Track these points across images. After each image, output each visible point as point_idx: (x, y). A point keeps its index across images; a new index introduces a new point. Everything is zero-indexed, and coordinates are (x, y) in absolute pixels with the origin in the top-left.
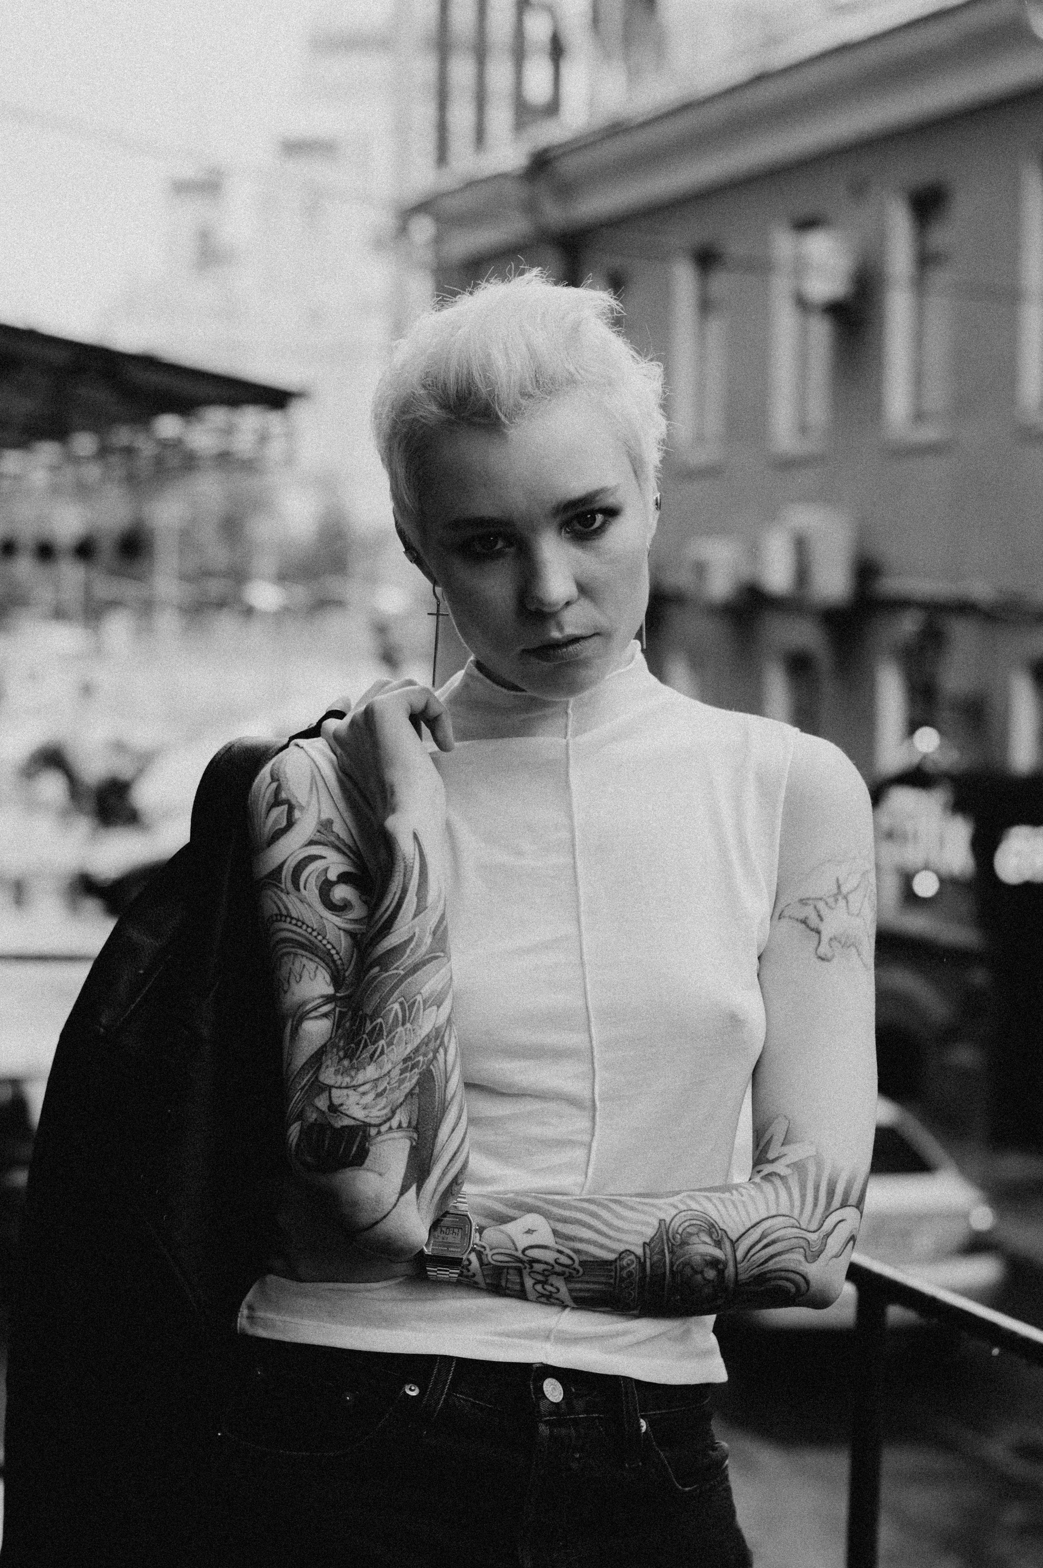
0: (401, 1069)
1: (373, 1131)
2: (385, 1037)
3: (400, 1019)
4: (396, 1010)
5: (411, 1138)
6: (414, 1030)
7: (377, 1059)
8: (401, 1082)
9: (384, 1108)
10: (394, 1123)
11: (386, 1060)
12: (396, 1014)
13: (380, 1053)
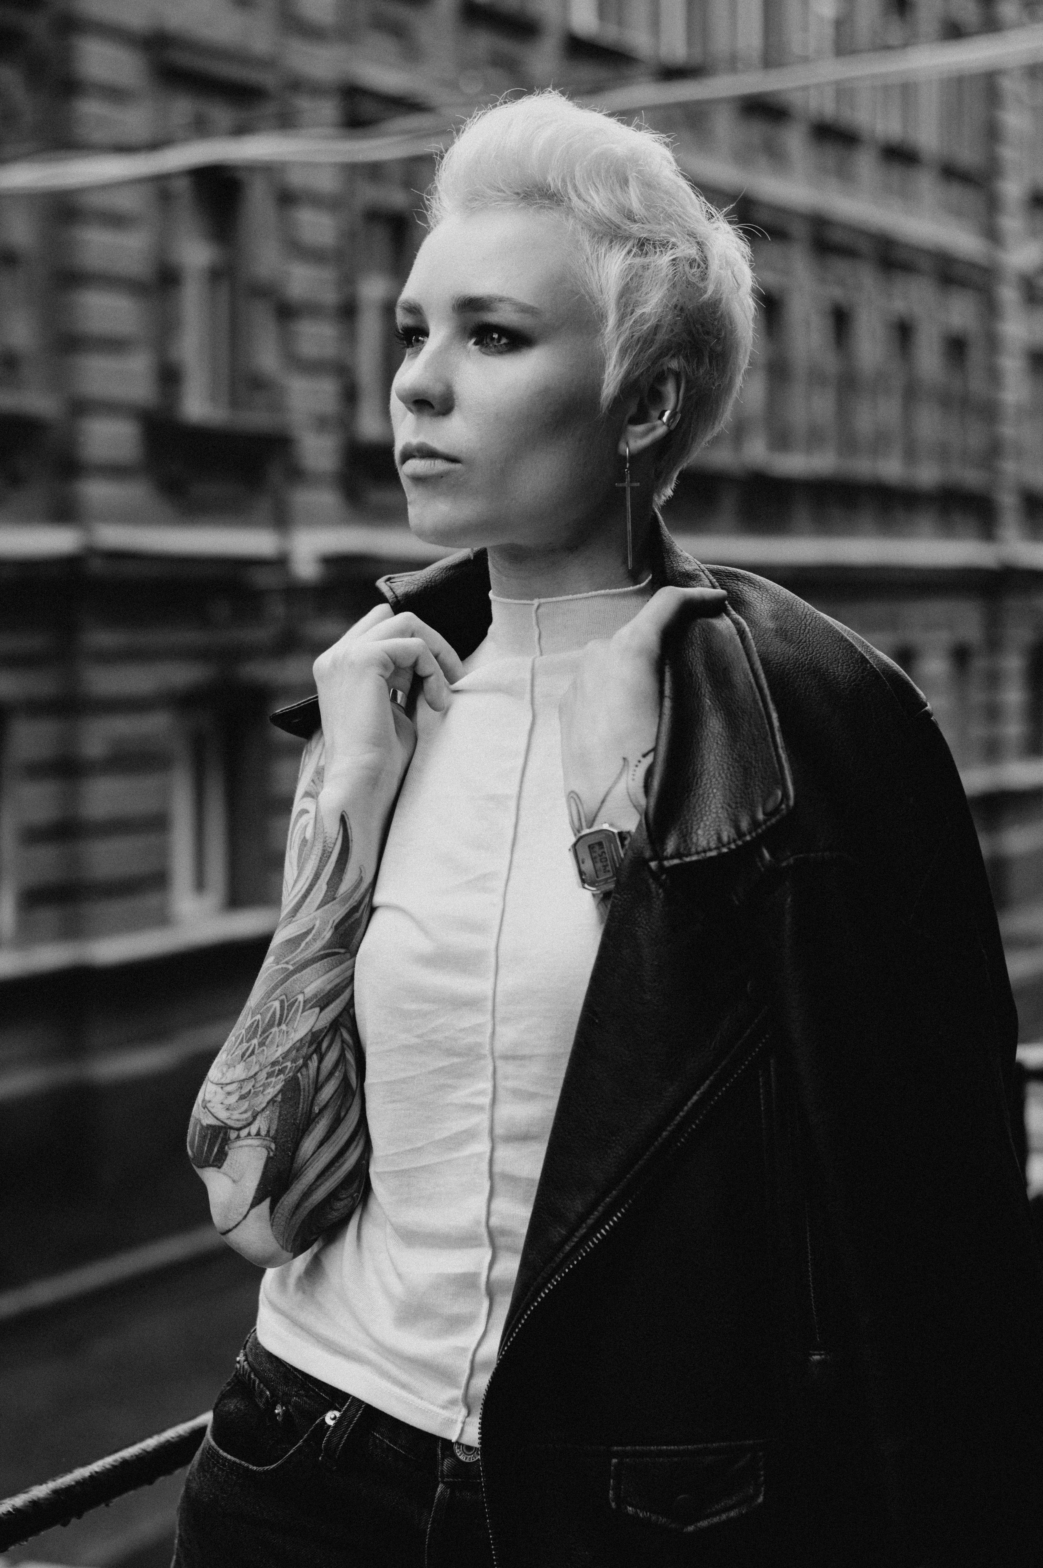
0: (267, 1073)
1: (233, 1135)
2: (258, 1036)
3: (278, 1016)
4: (275, 1009)
5: (268, 1148)
6: (287, 1032)
7: (247, 1059)
8: (265, 1086)
9: (245, 1112)
10: (254, 1129)
11: (254, 1061)
12: (274, 1013)
13: (251, 1053)
